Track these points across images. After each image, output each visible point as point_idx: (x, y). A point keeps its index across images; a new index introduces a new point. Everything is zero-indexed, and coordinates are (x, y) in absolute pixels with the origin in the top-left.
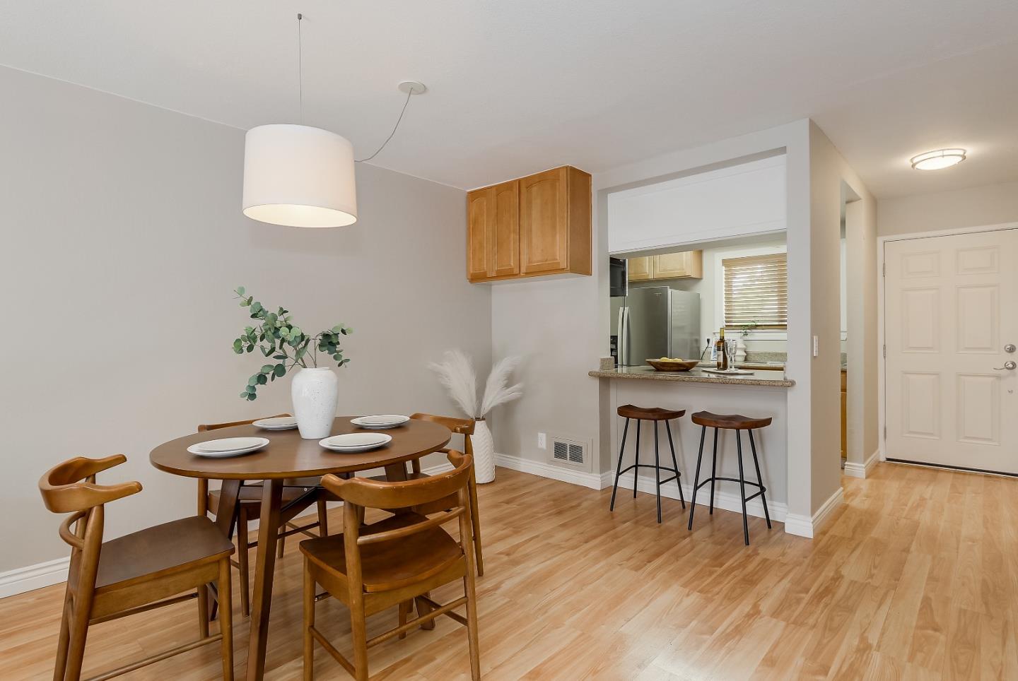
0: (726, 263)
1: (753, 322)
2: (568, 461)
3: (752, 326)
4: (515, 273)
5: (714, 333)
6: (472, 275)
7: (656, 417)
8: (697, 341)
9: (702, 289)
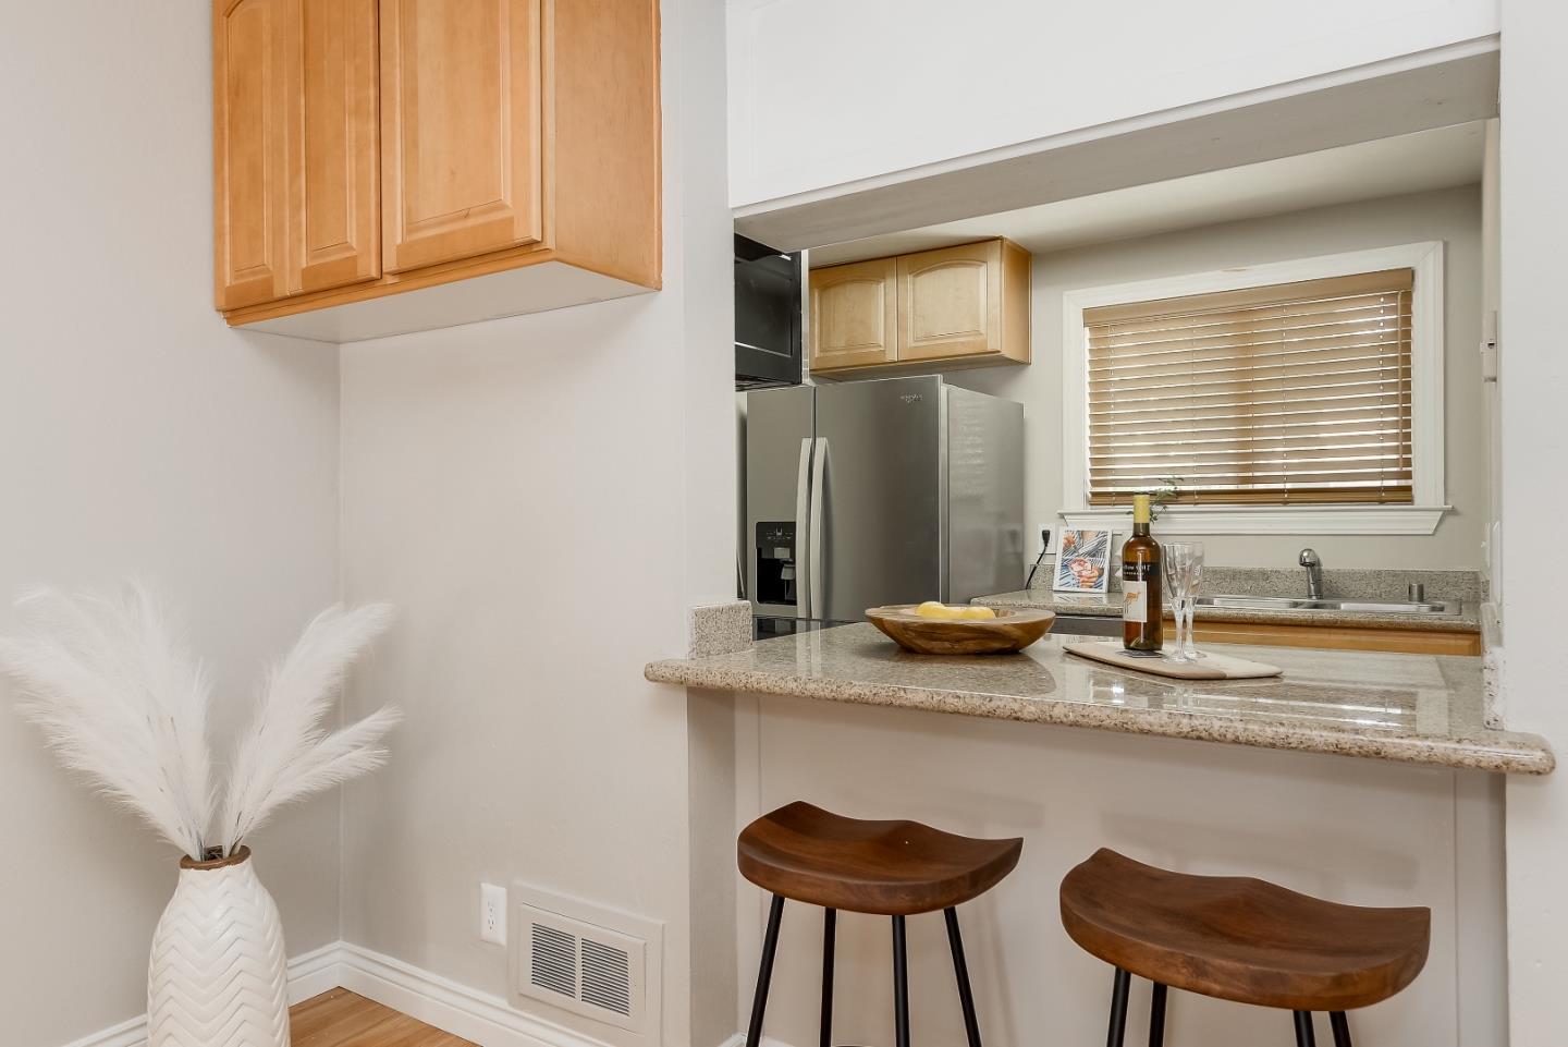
0: (1095, 319)
1: (1170, 482)
2: (576, 1003)
3: (1167, 494)
4: (362, 274)
5: (1062, 516)
6: (230, 293)
7: (903, 901)
8: (1016, 537)
9: (1028, 391)
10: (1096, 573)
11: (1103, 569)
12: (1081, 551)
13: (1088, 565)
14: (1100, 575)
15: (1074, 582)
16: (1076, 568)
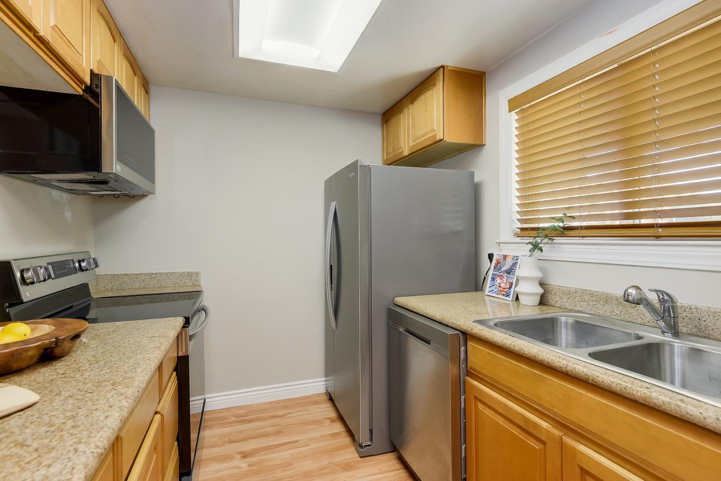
5: (499, 243)
10: (508, 286)
11: (512, 283)
12: (503, 269)
13: (505, 279)
14: (510, 288)
15: (496, 290)
16: (498, 280)
